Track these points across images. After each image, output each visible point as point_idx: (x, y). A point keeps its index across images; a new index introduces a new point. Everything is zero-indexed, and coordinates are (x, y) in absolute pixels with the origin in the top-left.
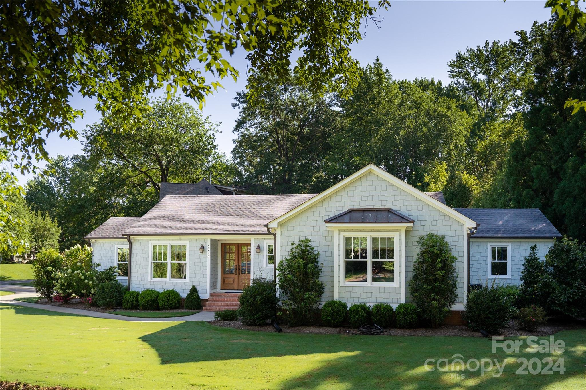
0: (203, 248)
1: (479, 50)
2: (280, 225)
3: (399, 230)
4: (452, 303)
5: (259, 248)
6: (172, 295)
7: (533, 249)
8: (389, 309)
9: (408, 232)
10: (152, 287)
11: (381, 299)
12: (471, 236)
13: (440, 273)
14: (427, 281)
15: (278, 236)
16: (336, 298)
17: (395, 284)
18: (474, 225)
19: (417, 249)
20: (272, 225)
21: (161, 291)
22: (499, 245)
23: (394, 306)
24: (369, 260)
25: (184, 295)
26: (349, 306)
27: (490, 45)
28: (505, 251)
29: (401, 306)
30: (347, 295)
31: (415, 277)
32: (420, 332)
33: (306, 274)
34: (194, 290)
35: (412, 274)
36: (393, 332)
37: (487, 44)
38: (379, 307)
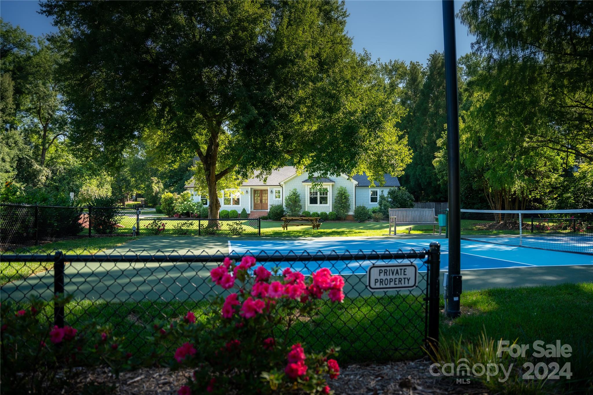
0: (247, 191)
1: (386, 65)
2: (285, 183)
3: (329, 185)
4: (348, 211)
5: (272, 192)
6: (234, 212)
7: (382, 191)
8: (326, 214)
9: (333, 185)
10: (226, 209)
11: (323, 211)
12: (356, 186)
13: (344, 201)
14: (339, 203)
15: (284, 187)
16: (306, 210)
17: (328, 205)
18: (357, 183)
19: (336, 192)
20: (281, 183)
21: (229, 211)
22: (375, 190)
23: (328, 213)
24: (319, 196)
25: (240, 212)
26: (311, 213)
27: (393, 62)
28: (377, 192)
29: (330, 213)
30: (310, 209)
31: (335, 202)
32: (337, 221)
33: (296, 201)
34: (244, 210)
35: (334, 201)
36: (327, 222)
37: (391, 61)
38: (322, 213)
